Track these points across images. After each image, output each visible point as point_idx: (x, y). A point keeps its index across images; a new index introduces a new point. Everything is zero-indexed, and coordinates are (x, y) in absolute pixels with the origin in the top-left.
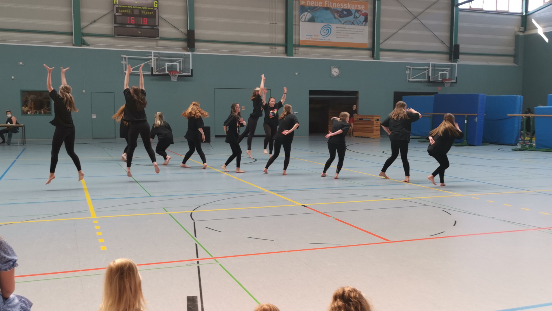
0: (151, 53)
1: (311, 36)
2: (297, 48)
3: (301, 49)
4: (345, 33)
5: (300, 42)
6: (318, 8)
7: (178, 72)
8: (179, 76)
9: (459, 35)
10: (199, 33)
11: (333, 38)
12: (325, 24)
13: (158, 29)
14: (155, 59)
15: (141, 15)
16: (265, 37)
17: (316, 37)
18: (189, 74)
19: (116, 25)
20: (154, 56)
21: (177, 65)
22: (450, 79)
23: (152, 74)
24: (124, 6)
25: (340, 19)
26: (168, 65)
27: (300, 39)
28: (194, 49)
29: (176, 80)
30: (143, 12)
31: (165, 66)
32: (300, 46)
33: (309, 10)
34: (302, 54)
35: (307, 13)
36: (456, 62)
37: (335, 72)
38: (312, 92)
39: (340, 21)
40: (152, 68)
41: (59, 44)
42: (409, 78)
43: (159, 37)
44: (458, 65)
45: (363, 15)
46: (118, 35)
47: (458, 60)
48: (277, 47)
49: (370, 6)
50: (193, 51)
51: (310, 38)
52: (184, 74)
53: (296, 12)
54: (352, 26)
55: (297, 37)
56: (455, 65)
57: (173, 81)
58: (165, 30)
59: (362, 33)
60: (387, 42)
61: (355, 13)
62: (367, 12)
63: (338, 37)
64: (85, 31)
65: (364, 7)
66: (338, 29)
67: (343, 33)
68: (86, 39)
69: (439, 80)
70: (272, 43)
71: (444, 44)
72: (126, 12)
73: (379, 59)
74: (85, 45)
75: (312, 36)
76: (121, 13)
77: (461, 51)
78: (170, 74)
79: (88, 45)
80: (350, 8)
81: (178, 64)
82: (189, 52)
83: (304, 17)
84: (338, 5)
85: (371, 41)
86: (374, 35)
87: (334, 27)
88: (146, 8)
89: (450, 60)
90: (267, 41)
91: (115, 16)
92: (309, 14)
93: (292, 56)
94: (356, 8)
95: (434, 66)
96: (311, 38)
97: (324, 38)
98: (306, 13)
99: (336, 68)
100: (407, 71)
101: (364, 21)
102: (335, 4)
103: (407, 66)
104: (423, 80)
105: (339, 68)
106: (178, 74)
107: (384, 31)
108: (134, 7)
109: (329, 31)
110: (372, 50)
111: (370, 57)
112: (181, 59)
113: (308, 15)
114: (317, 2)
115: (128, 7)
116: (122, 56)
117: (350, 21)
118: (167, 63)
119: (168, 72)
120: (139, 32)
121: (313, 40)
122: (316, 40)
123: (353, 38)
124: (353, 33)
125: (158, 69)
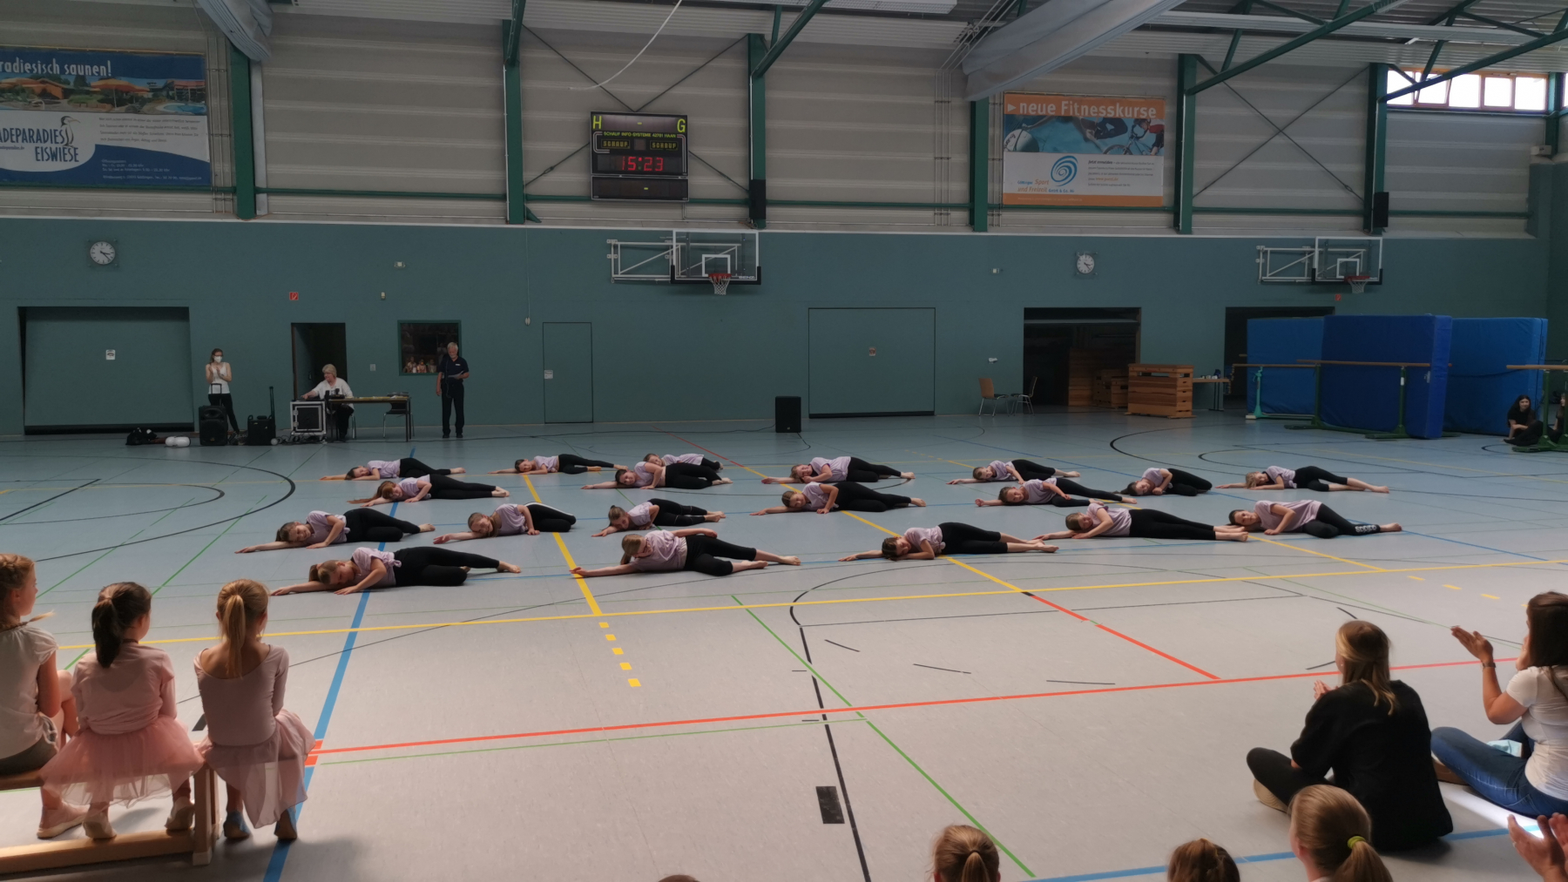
0: (671, 232)
1: (1029, 183)
2: (997, 213)
3: (1006, 215)
4: (1110, 174)
5: (1004, 197)
6: (1045, 119)
7: (728, 276)
8: (731, 283)
9: (1388, 169)
10: (776, 186)
11: (1080, 188)
12: (1061, 155)
13: (687, 180)
14: (679, 247)
15: (648, 152)
16: (924, 188)
17: (1042, 186)
18: (753, 278)
19: (597, 175)
20: (678, 241)
21: (727, 259)
22: (1365, 275)
23: (673, 281)
24: (613, 134)
25: (1098, 142)
26: (706, 258)
27: (1004, 192)
28: (765, 223)
29: (725, 293)
30: (654, 144)
31: (700, 261)
32: (1003, 208)
33: (1024, 125)
34: (1007, 226)
35: (1020, 131)
36: (1379, 234)
37: (1085, 263)
38: (1030, 313)
39: (1098, 147)
40: (673, 267)
41: (477, 221)
42: (1264, 274)
43: (687, 197)
44: (1384, 240)
45: (1151, 132)
46: (599, 197)
47: (1386, 229)
48: (949, 212)
49: (1169, 110)
50: (763, 227)
51: (1027, 188)
52: (742, 278)
53: (995, 131)
54: (1128, 158)
56: (1379, 241)
57: (717, 295)
58: (701, 182)
59: (1149, 172)
60: (1208, 192)
61: (1133, 127)
62: (1163, 123)
63: (1092, 184)
64: (532, 190)
65: (1154, 112)
66: (1092, 165)
67: (1106, 174)
68: (534, 207)
69: (1338, 277)
70: (939, 202)
71: (1352, 191)
72: (618, 145)
73: (1190, 233)
74: (530, 222)
75: (1031, 183)
76: (607, 147)
77: (1392, 206)
78: (711, 279)
79: (538, 221)
80: (1122, 116)
81: (729, 257)
82: (752, 228)
83: (1013, 141)
84: (1094, 109)
85: (1172, 190)
86: (1178, 176)
87: (1082, 160)
88: (660, 135)
89: (1366, 228)
90: (929, 200)
91: (595, 156)
92: (1024, 133)
93: (986, 231)
94: (1136, 116)
95: (1325, 244)
96: (1030, 189)
97: (1059, 188)
98: (1017, 132)
99: (1088, 256)
100: (1259, 258)
101: (1154, 145)
102: (1086, 107)
103: (1258, 247)
104: (1299, 279)
105: (1093, 255)
106: (729, 279)
107: (1203, 167)
108: (634, 135)
109: (1072, 172)
110: (1174, 210)
111: (1170, 227)
112: (736, 245)
113: (1022, 136)
114: (1044, 105)
115: (623, 134)
116: (609, 241)
117: (1121, 147)
118: (704, 256)
119: (707, 275)
120: (646, 189)
121: (1034, 192)
122: (1040, 193)
123: (1128, 185)
124: (1128, 174)
125: (686, 268)
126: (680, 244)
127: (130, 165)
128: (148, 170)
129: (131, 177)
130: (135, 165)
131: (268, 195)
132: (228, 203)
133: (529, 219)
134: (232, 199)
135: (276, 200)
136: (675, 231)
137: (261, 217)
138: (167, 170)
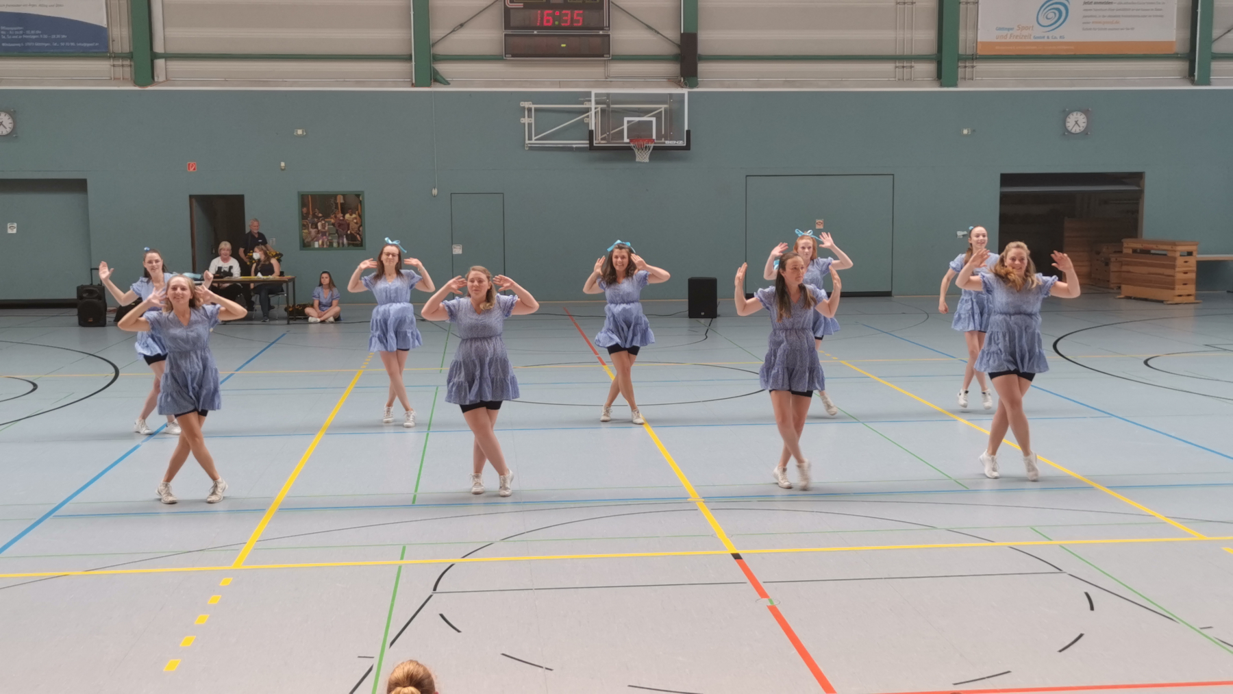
0: (589, 94)
1: (1009, 29)
2: (971, 64)
3: (981, 66)
4: (1110, 16)
5: (979, 47)
7: (653, 141)
8: (655, 148)
10: (709, 39)
11: (1072, 33)
13: (609, 36)
14: (599, 109)
15: (567, 5)
16: (884, 38)
18: (682, 143)
19: (509, 32)
20: (597, 103)
21: (651, 122)
23: (592, 148)
26: (628, 122)
27: (979, 40)
28: (697, 81)
29: (647, 160)
31: (623, 125)
32: (976, 58)
34: (983, 80)
37: (1076, 122)
38: (1007, 179)
40: (591, 132)
41: (382, 84)
43: (609, 54)
46: (512, 57)
48: (913, 64)
50: (695, 85)
51: (1007, 35)
52: (669, 143)
55: (970, 35)
57: (639, 163)
58: (625, 36)
59: (1159, 13)
63: (1087, 29)
64: (440, 49)
66: (1087, 6)
67: (1104, 16)
68: (442, 68)
70: (901, 54)
73: (1208, 83)
74: (439, 84)
75: (1012, 29)
78: (632, 145)
79: (447, 83)
81: (654, 119)
82: (682, 87)
85: (1187, 34)
86: (1194, 16)
90: (889, 51)
91: (507, 11)
93: (955, 85)
96: (1011, 36)
97: (1046, 35)
99: (1079, 113)
105: (1086, 112)
106: (653, 145)
107: (1227, 4)
109: (1062, 14)
110: (1190, 57)
111: (1184, 77)
112: (663, 107)
116: (522, 104)
118: (626, 119)
119: (628, 141)
120: (563, 45)
121: (1015, 40)
122: (1024, 40)
123: (1133, 29)
124: (1134, 16)
125: (605, 133)
126: (600, 106)
127: (28, 32)
128: (46, 37)
129: (29, 44)
130: (33, 32)
131: (166, 60)
132: (124, 69)
133: (436, 80)
134: (131, 66)
135: (175, 65)
136: (594, 91)
137: (159, 83)
138: (64, 36)
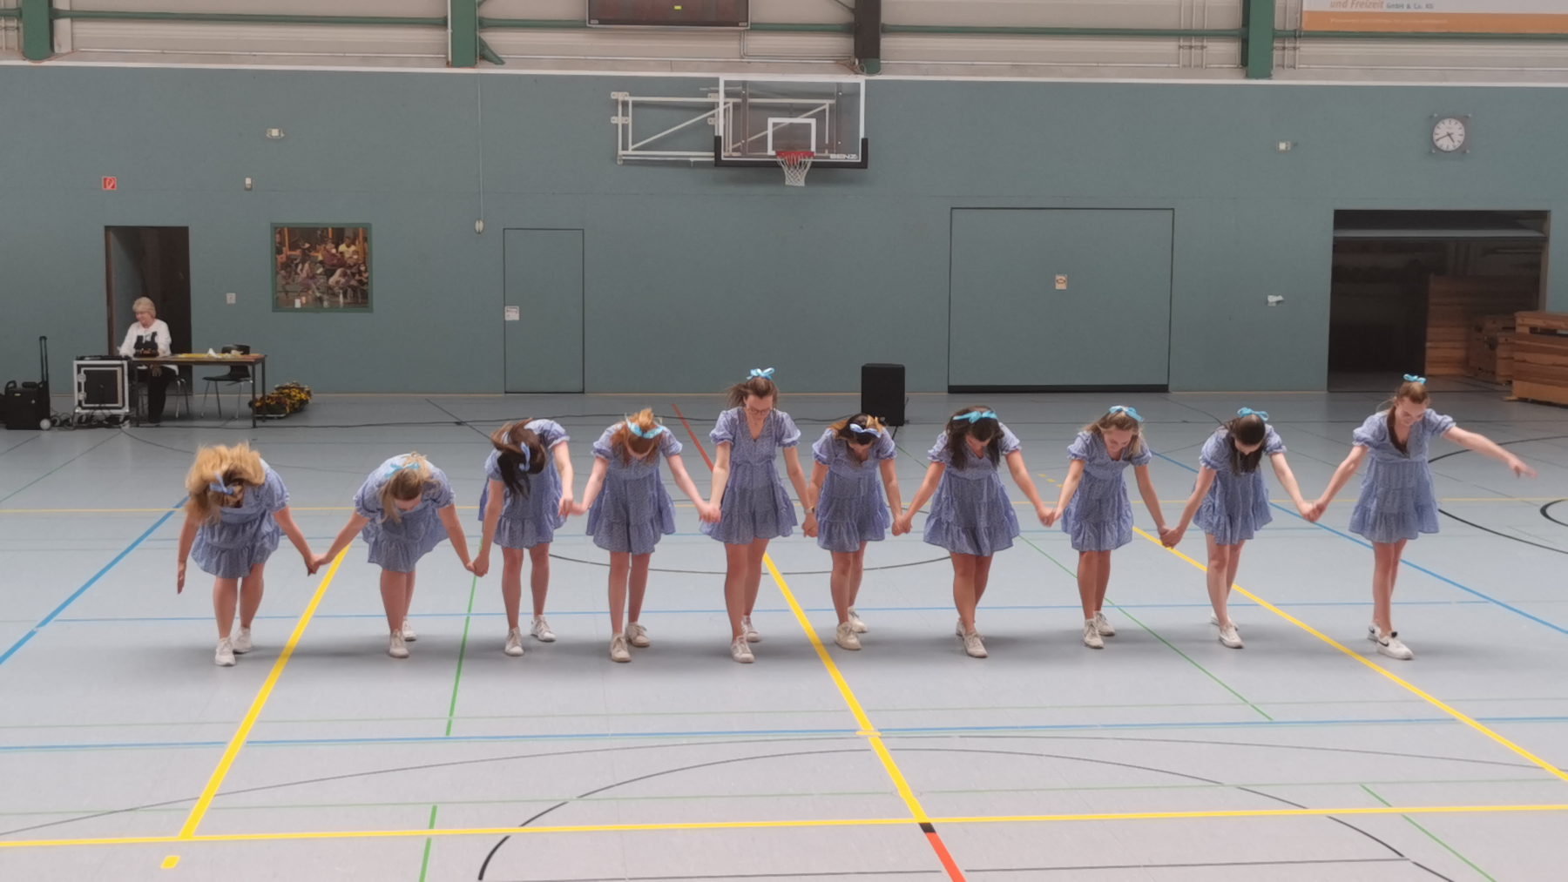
0: (716, 81)
2: (1292, 45)
3: (1307, 48)
5: (1305, 19)
7: (811, 154)
8: (814, 165)
10: (899, 2)
14: (731, 105)
16: (1161, 3)
18: (855, 158)
20: (728, 94)
21: (809, 125)
23: (718, 163)
26: (775, 125)
27: (1305, 9)
28: (880, 64)
29: (802, 183)
31: (766, 129)
32: (1300, 36)
34: (1310, 69)
37: (1449, 134)
38: (1343, 218)
40: (718, 140)
41: (401, 61)
43: (747, 21)
46: (600, 24)
48: (1205, 44)
50: (875, 70)
51: (1346, 2)
52: (835, 157)
55: (1292, 1)
57: (790, 188)
64: (489, 11)
68: (494, 38)
70: (1189, 28)
74: (487, 62)
78: (779, 159)
79: (499, 62)
81: (813, 122)
82: (857, 73)
90: (1170, 23)
93: (1269, 76)
96: (1353, 3)
99: (1453, 121)
105: (1463, 120)
106: (812, 160)
112: (827, 103)
116: (615, 95)
118: (771, 121)
119: (773, 153)
120: (678, 8)
121: (1359, 9)
122: (1372, 10)
125: (740, 141)
126: (731, 101)
131: (72, 21)
132: (8, 34)
133: (483, 57)
134: (18, 28)
135: (86, 29)
136: (724, 77)
137: (61, 56)
